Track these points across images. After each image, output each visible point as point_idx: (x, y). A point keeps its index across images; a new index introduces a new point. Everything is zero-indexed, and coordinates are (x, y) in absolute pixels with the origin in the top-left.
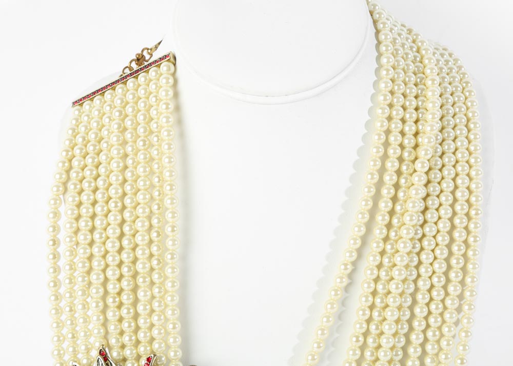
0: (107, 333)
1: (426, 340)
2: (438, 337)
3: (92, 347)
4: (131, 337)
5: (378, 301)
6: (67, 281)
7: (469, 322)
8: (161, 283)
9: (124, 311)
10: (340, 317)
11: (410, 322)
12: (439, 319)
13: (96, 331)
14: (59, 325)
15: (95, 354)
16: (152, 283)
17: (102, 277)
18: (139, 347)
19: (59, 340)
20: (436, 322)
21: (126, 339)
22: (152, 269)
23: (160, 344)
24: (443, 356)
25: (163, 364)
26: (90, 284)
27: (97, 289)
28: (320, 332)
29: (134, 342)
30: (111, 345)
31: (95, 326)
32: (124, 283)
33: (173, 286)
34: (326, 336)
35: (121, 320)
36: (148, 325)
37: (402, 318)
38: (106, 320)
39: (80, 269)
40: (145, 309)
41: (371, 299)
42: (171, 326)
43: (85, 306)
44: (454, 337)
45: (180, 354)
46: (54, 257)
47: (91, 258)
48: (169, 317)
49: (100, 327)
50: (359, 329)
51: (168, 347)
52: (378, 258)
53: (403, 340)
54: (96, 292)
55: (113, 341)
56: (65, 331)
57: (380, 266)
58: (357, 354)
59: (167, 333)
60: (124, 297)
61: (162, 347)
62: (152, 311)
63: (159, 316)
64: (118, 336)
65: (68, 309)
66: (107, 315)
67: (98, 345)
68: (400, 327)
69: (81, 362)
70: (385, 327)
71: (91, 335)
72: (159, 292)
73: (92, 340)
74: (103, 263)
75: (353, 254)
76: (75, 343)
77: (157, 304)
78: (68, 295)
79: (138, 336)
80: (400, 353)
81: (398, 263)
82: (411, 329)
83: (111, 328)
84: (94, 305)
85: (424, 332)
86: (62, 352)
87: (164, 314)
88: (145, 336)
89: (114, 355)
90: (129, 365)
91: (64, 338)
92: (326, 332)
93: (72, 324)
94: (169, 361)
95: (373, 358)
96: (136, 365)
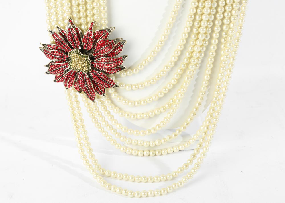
0: (72, 12)
1: (224, 17)
2: (229, 16)
3: (65, 18)
4: (83, 13)
7: (245, 9)
10: (183, 6)
11: (216, 8)
12: (231, 7)
13: (67, 10)
15: (67, 21)
18: (87, 18)
19: (49, 15)
20: (229, 8)
21: (81, 14)
23: (97, 17)
24: (232, 25)
25: (99, 26)
28: (173, 13)
29: (85, 16)
30: (74, 18)
31: (66, 8)
34: (176, 15)
35: (79, 5)
36: (92, 8)
37: (213, 6)
38: (72, 5)
42: (102, 8)
44: (237, 16)
45: (107, 22)
48: (101, 4)
49: (69, 9)
50: (192, 12)
51: (101, 19)
53: (213, 17)
55: (75, 15)
56: (52, 11)
58: (191, 24)
59: (101, 12)
61: (98, 18)
63: (97, 3)
64: (77, 13)
66: (72, 3)
67: (68, 18)
68: (212, 11)
69: (60, 25)
70: (205, 11)
71: (65, 12)
73: (65, 15)
76: (57, 16)
79: (87, 13)
80: (212, 23)
82: (217, 12)
83: (74, 9)
85: (223, 13)
86: (51, 21)
87: (99, 3)
88: (90, 13)
89: (76, 22)
90: (83, 27)
91: (52, 14)
92: (176, 13)
93: (55, 7)
94: (102, 25)
95: (199, 26)
96: (86, 27)
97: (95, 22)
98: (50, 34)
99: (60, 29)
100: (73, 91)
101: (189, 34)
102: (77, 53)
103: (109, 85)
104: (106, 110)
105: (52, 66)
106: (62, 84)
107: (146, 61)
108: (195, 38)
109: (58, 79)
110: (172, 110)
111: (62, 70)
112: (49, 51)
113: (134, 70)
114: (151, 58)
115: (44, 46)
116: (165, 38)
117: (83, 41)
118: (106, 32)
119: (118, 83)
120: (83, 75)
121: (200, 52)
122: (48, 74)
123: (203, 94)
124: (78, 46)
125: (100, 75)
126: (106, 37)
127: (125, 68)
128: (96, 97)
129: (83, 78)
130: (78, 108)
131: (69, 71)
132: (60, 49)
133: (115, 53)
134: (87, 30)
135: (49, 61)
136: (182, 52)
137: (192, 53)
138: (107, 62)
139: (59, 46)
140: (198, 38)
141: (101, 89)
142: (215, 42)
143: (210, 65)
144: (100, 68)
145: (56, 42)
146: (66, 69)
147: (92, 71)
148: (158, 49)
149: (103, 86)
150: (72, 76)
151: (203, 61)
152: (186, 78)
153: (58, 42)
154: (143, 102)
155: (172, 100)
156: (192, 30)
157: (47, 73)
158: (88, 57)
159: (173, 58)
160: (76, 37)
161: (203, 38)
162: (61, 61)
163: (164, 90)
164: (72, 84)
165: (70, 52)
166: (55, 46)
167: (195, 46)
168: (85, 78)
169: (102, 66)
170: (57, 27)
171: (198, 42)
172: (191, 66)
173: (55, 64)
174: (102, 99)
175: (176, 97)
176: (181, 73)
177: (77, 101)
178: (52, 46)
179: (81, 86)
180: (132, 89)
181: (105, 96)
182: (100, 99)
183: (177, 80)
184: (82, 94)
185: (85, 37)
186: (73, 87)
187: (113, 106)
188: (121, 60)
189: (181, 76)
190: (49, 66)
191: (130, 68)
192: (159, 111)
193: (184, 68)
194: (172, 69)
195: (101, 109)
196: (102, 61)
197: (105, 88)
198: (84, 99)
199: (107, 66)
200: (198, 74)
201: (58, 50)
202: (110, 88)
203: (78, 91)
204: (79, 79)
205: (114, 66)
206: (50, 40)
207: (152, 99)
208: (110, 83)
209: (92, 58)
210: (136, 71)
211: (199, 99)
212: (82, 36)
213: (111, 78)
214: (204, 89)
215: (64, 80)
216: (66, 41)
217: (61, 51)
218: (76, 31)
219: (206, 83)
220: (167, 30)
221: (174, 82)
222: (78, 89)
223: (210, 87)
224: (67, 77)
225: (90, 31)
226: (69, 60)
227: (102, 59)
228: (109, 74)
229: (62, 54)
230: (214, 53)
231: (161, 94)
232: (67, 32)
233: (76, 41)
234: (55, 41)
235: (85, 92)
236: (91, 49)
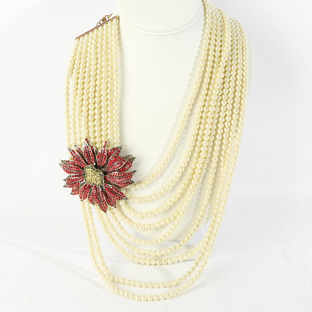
0: (89, 132)
1: (223, 138)
2: (228, 137)
3: (82, 138)
4: (98, 133)
5: (203, 121)
6: (73, 110)
7: (241, 131)
8: (111, 111)
9: (96, 122)
10: (187, 128)
11: (216, 130)
12: (229, 129)
13: (84, 131)
14: (69, 128)
15: (84, 140)
16: (108, 111)
17: (87, 108)
18: (102, 137)
19: (69, 135)
20: (227, 130)
21: (96, 134)
22: (108, 105)
23: (111, 136)
24: (230, 145)
25: (112, 145)
26: (82, 111)
27: (85, 113)
28: (178, 133)
29: (100, 135)
30: (90, 137)
31: (83, 129)
32: (96, 111)
33: (116, 112)
34: (180, 135)
35: (94, 126)
36: (106, 128)
37: (213, 128)
38: (88, 126)
39: (78, 105)
40: (104, 122)
41: (200, 120)
42: (115, 129)
43: (80, 120)
44: (235, 137)
45: (119, 141)
46: (67, 100)
47: (82, 100)
48: (114, 125)
49: (86, 129)
50: (195, 133)
51: (114, 138)
52: (203, 102)
53: (213, 137)
54: (84, 114)
55: (91, 135)
56: (71, 131)
57: (204, 106)
58: (193, 143)
59: (114, 132)
60: (96, 116)
61: (111, 138)
62: (107, 123)
63: (110, 124)
64: (93, 133)
65: (73, 121)
66: (89, 124)
67: (85, 137)
68: (212, 132)
69: (78, 144)
70: (206, 132)
71: (82, 132)
72: (111, 115)
73: (82, 135)
74: (87, 102)
75: (193, 101)
76: (75, 136)
77: (109, 120)
78: (73, 116)
79: (102, 133)
80: (212, 143)
81: (212, 104)
82: (217, 133)
83: (90, 129)
84: (83, 119)
85: (222, 134)
86: (70, 140)
87: (112, 124)
88: (104, 133)
89: (91, 141)
90: (97, 145)
91: (71, 134)
92: (180, 133)
93: (74, 128)
94: (114, 144)
95: (200, 145)
96: (100, 145)
97: (108, 140)
98: (69, 151)
99: (77, 147)
100: (87, 203)
101: (192, 152)
102: (92, 169)
103: (119, 197)
104: (117, 221)
105: (69, 180)
106: (77, 196)
107: (153, 176)
108: (197, 156)
109: (74, 191)
110: (177, 222)
111: (78, 184)
112: (67, 166)
113: (143, 184)
114: (157, 173)
115: (63, 162)
116: (170, 155)
117: (98, 158)
118: (117, 150)
119: (128, 196)
120: (96, 189)
121: (201, 168)
122: (66, 187)
123: (205, 207)
124: (93, 162)
125: (112, 188)
126: (118, 154)
127: (134, 182)
128: (108, 209)
129: (97, 191)
130: (92, 219)
131: (85, 185)
132: (77, 164)
133: (125, 168)
134: (101, 148)
135: (66, 175)
136: (186, 169)
137: (195, 169)
138: (118, 176)
139: (76, 162)
140: (200, 156)
141: (112, 201)
142: (215, 160)
143: (211, 180)
144: (112, 182)
145: (74, 159)
146: (82, 182)
147: (104, 185)
148: (164, 165)
149: (114, 199)
150: (86, 189)
151: (204, 177)
152: (190, 192)
153: (76, 158)
154: (150, 214)
155: (177, 212)
156: (194, 149)
157: (64, 186)
158: (101, 172)
159: (178, 174)
160: (92, 154)
161: (204, 156)
162: (77, 175)
163: (170, 202)
164: (86, 196)
165: (86, 167)
166: (72, 162)
167: (197, 163)
168: (99, 191)
169: (114, 180)
170: (75, 145)
171: (200, 159)
172: (193, 181)
173: (72, 178)
174: (113, 211)
175: (180, 209)
176: (185, 187)
177: (91, 213)
178: (70, 162)
179: (95, 198)
180: (140, 202)
181: (116, 208)
182: (111, 210)
183: (181, 193)
184: (95, 206)
185: (100, 154)
186: (87, 199)
187: (123, 217)
188: (131, 175)
189: (185, 190)
190: (67, 180)
191: (139, 182)
192: (165, 222)
193: (188, 183)
194: (177, 183)
195: (112, 220)
196: (114, 176)
197: (116, 200)
198: (97, 211)
199: (118, 180)
200: (201, 188)
201: (75, 165)
202: (120, 201)
203: (92, 202)
204: (93, 191)
205: (124, 180)
206: (68, 157)
207: (159, 211)
208: (121, 196)
209: (105, 173)
210: (144, 185)
211: (202, 212)
212: (97, 153)
213: (122, 191)
214: (206, 202)
215: (80, 193)
216: (83, 157)
217: (78, 166)
218: (92, 149)
219: (207, 197)
220: (173, 149)
221: (179, 195)
222: (91, 201)
223: (211, 201)
224: (83, 190)
225: (104, 148)
226: (85, 175)
227: (114, 174)
228: (120, 187)
229: (78, 169)
230: (215, 170)
231: (167, 207)
232: (83, 150)
233: (92, 158)
234: (73, 157)
235: (98, 203)
236: (105, 165)
